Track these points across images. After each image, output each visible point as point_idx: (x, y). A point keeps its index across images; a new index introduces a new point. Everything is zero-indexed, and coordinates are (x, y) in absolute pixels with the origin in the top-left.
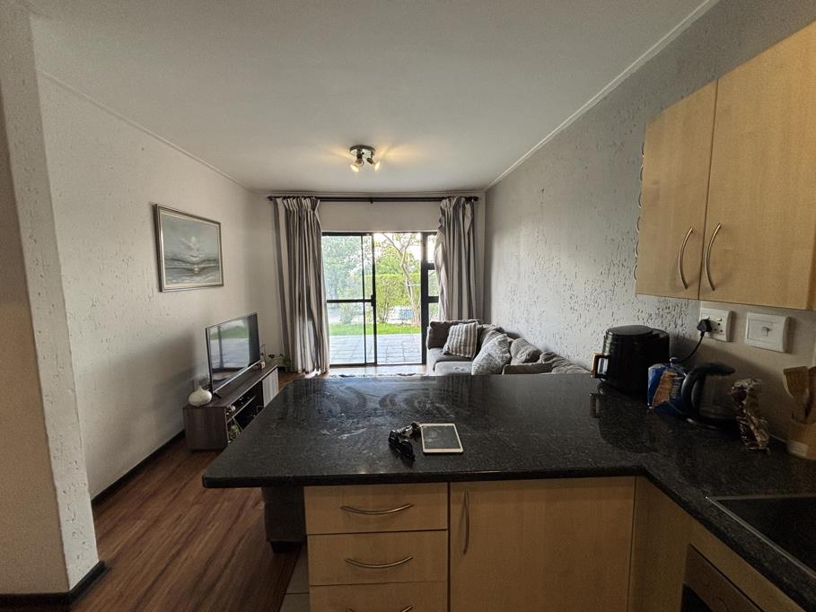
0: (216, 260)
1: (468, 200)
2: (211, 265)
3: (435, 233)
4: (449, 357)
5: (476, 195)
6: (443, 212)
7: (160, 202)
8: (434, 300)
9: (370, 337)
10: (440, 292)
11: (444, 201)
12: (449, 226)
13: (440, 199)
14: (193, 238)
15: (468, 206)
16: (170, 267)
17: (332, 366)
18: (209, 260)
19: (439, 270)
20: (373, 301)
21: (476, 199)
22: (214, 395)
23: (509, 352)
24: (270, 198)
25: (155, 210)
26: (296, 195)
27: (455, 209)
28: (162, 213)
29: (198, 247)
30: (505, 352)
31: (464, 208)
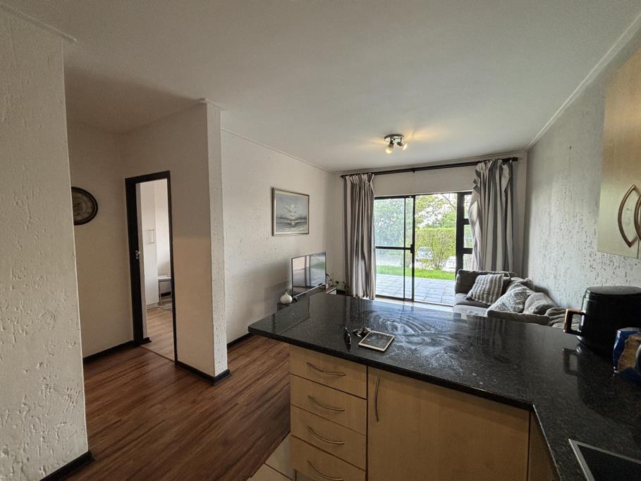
0: (305, 218)
1: (505, 161)
2: (303, 221)
3: (470, 193)
4: (471, 302)
5: (515, 156)
6: (478, 174)
7: (276, 186)
8: (469, 251)
9: (409, 279)
10: (473, 244)
11: (480, 164)
12: (485, 186)
13: (476, 163)
14: (293, 206)
15: (505, 167)
16: (280, 222)
17: (377, 296)
18: (301, 218)
19: (473, 224)
20: (412, 249)
21: (515, 159)
22: (294, 299)
23: (524, 303)
24: (342, 176)
25: (273, 190)
26: (358, 173)
27: (491, 170)
28: (276, 192)
29: (295, 211)
30: (519, 303)
31: (501, 170)
